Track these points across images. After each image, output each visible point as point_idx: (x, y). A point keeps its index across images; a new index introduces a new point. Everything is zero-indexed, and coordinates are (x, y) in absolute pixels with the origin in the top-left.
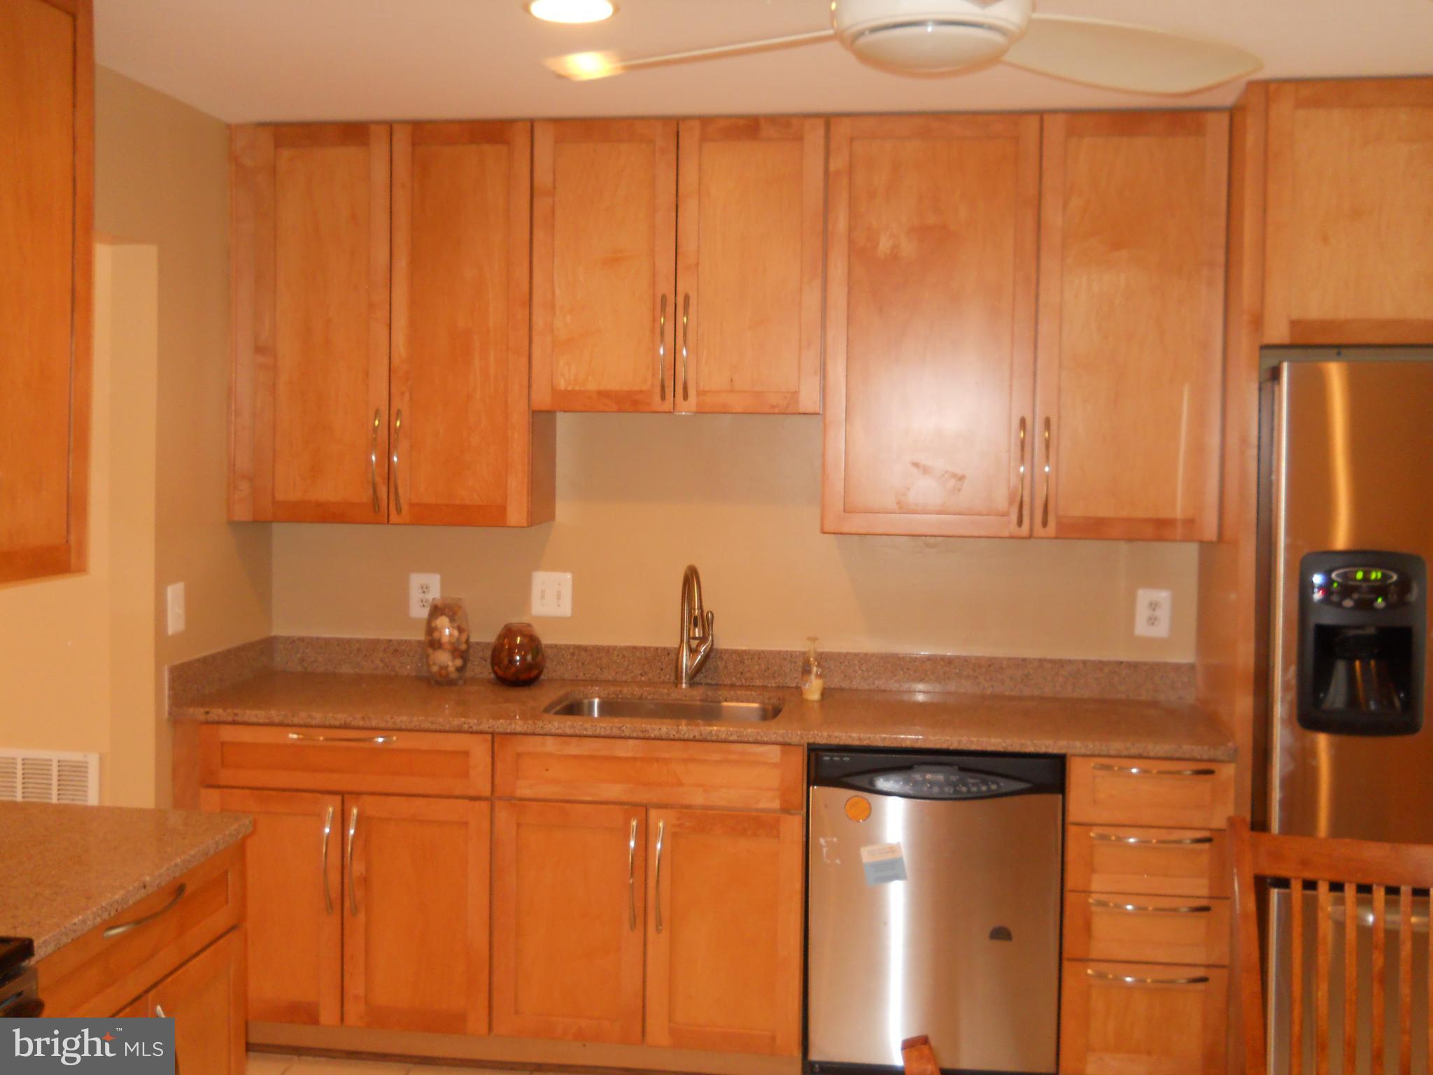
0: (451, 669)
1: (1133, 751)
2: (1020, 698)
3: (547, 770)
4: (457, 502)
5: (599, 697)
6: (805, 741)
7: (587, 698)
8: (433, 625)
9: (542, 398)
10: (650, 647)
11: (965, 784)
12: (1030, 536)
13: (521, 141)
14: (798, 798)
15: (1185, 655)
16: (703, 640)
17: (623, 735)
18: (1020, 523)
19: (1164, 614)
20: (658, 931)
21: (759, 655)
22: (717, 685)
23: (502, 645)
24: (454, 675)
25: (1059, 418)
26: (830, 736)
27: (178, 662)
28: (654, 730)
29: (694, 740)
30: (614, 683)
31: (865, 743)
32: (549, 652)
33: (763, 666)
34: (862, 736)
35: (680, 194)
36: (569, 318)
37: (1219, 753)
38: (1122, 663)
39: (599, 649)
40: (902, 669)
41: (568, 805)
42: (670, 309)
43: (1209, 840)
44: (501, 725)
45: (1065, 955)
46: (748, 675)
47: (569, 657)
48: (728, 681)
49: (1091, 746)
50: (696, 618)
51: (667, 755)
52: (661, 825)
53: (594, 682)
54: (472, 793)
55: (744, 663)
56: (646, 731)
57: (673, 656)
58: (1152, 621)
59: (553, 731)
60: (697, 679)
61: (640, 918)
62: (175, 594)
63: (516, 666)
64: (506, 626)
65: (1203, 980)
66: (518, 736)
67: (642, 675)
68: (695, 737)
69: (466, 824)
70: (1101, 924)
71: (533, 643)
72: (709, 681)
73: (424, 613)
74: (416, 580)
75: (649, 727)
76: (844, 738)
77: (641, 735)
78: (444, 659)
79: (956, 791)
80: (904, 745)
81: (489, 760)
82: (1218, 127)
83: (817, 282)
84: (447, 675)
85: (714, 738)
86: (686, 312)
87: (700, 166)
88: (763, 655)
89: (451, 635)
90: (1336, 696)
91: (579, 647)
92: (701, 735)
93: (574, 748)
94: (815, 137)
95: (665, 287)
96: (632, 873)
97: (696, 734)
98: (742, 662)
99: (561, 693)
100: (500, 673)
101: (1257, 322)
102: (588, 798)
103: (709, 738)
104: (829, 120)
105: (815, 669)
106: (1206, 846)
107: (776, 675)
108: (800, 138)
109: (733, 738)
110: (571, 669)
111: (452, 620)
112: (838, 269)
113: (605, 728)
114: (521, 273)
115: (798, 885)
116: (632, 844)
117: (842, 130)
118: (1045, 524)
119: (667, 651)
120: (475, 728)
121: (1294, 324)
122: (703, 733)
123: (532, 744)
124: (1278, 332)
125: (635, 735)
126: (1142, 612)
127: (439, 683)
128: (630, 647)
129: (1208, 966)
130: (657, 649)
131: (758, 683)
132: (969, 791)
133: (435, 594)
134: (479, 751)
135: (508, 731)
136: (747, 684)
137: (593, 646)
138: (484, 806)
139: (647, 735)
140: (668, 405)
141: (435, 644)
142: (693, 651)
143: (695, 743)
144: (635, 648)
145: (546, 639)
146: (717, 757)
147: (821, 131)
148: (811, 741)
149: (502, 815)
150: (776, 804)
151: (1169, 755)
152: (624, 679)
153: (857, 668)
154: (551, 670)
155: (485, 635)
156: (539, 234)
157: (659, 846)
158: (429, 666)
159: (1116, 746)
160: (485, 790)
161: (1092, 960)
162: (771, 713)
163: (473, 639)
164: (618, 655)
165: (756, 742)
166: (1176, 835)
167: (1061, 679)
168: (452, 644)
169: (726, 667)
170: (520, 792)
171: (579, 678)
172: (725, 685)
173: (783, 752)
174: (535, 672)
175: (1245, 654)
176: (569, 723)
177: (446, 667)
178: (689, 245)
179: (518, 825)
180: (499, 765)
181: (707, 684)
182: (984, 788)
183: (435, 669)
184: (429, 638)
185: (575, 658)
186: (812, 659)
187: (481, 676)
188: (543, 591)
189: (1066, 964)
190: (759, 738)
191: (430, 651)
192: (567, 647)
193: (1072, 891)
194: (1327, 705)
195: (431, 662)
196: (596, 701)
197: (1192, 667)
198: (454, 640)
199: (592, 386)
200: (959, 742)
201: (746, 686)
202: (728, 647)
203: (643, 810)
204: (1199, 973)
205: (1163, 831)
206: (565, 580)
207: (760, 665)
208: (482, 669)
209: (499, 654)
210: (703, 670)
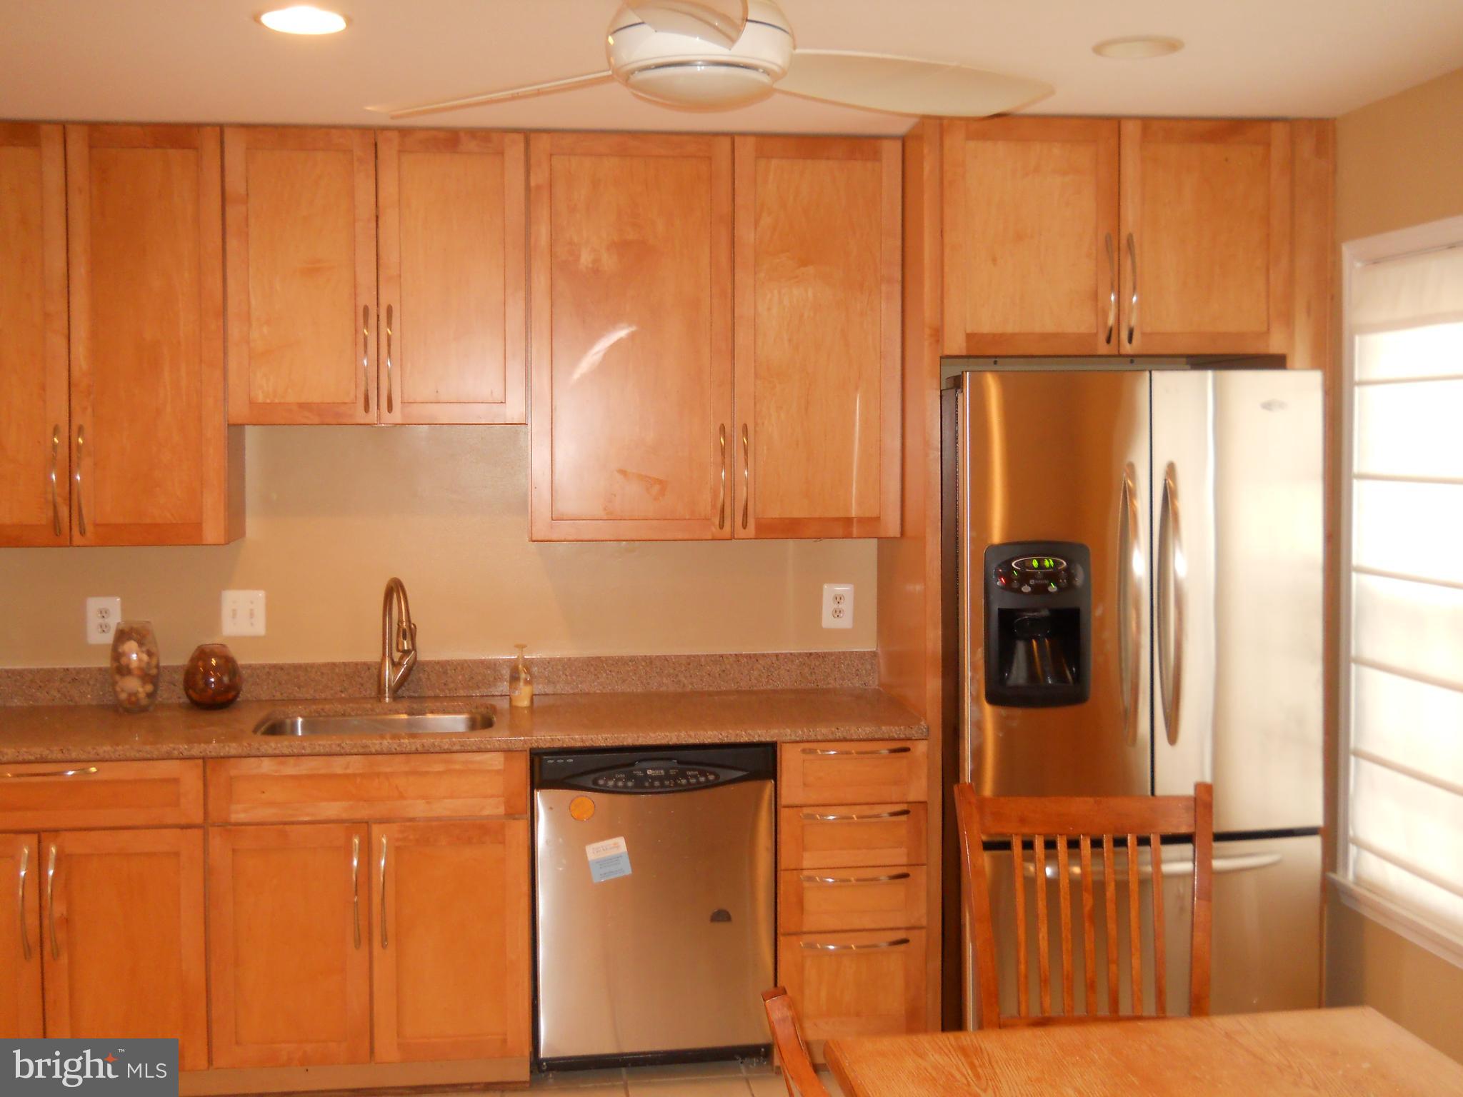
0: (142, 695)
1: (839, 735)
2: (719, 693)
3: (263, 792)
4: (148, 521)
5: (301, 716)
6: (527, 747)
7: (288, 717)
8: (120, 650)
9: (238, 410)
10: (349, 663)
11: (686, 777)
12: (732, 538)
13: (211, 147)
14: (524, 802)
15: (868, 643)
16: (406, 653)
17: (342, 751)
18: (721, 526)
19: (847, 606)
20: (384, 947)
21: (461, 666)
22: (420, 697)
23: (197, 668)
24: (144, 701)
25: (756, 424)
26: (552, 739)
28: (375, 744)
29: (417, 752)
30: (314, 701)
31: (588, 744)
32: (245, 673)
33: (466, 676)
34: (584, 737)
35: (380, 204)
36: (265, 330)
37: (914, 732)
38: (811, 654)
39: (297, 667)
40: (605, 672)
41: (287, 827)
42: (373, 321)
43: (906, 812)
44: (213, 748)
45: (780, 930)
46: (452, 686)
47: (264, 677)
48: (431, 693)
49: (800, 733)
50: (404, 631)
51: (388, 770)
52: (384, 841)
53: (296, 701)
54: (183, 821)
55: (447, 674)
56: (366, 746)
57: (375, 671)
58: (837, 613)
59: (270, 751)
60: (400, 692)
61: (364, 936)
63: (211, 688)
64: (199, 647)
65: (905, 941)
66: (232, 759)
67: (342, 692)
68: (417, 749)
69: (177, 854)
70: (813, 899)
71: (228, 664)
72: (412, 694)
73: (109, 638)
74: (94, 604)
75: (369, 742)
76: (567, 740)
77: (361, 750)
78: (133, 685)
79: (676, 784)
80: (625, 743)
81: (201, 786)
82: (891, 152)
83: (522, 294)
84: (138, 700)
85: (437, 749)
86: (389, 324)
87: (400, 180)
88: (466, 665)
89: (140, 660)
90: (1018, 674)
91: (274, 667)
92: (423, 746)
93: (291, 768)
94: (515, 151)
95: (366, 298)
96: (356, 890)
97: (418, 746)
98: (445, 673)
99: (262, 714)
100: (195, 696)
101: (938, 334)
102: (307, 819)
103: (432, 750)
104: (528, 135)
105: (523, 676)
106: (904, 818)
107: (480, 685)
108: (500, 153)
109: (457, 748)
110: (268, 688)
111: (141, 644)
112: (541, 282)
113: (324, 746)
114: (214, 283)
115: (525, 887)
116: (355, 863)
117: (542, 144)
118: (745, 526)
119: (367, 666)
120: (186, 753)
121: (970, 337)
122: (425, 745)
123: (249, 766)
124: (955, 344)
125: (355, 750)
126: (828, 606)
127: (127, 711)
128: (328, 664)
129: (908, 929)
130: (357, 664)
131: (462, 693)
132: (689, 783)
133: (115, 620)
134: (191, 779)
135: (222, 754)
136: (451, 695)
137: (290, 665)
138: (197, 833)
139: (367, 750)
140: (372, 417)
141: (122, 669)
142: (396, 665)
143: (418, 755)
144: (334, 665)
145: (242, 660)
146: (439, 768)
147: (522, 146)
148: (535, 745)
149: (216, 842)
150: (501, 810)
151: (870, 736)
152: (323, 696)
153: (561, 673)
154: (247, 692)
155: (177, 657)
156: (232, 244)
157: (383, 863)
158: (115, 693)
159: (823, 731)
160: (198, 817)
161: (805, 933)
162: (483, 722)
163: (162, 664)
164: (316, 672)
165: (479, 751)
166: (877, 810)
167: (756, 673)
168: (141, 669)
169: (428, 679)
170: (235, 817)
171: (276, 698)
172: (429, 697)
173: (506, 759)
174: (233, 693)
175: (933, 639)
176: (286, 743)
177: (135, 694)
178: (391, 257)
179: (234, 851)
180: (212, 791)
181: (410, 697)
182: (702, 779)
183: (123, 696)
184: (115, 665)
185: (271, 677)
186: (520, 666)
187: (170, 701)
188: (234, 611)
189: (781, 939)
190: (482, 746)
191: (117, 677)
192: (263, 667)
193: (786, 870)
194: (1011, 682)
195: (118, 689)
196: (300, 720)
197: (874, 654)
198: (144, 665)
199: (292, 398)
200: (678, 737)
201: (450, 697)
202: (427, 659)
203: (363, 826)
204: (901, 935)
205: (865, 807)
206: (256, 599)
207: (463, 675)
208: (174, 694)
209: (192, 676)
210: (406, 684)
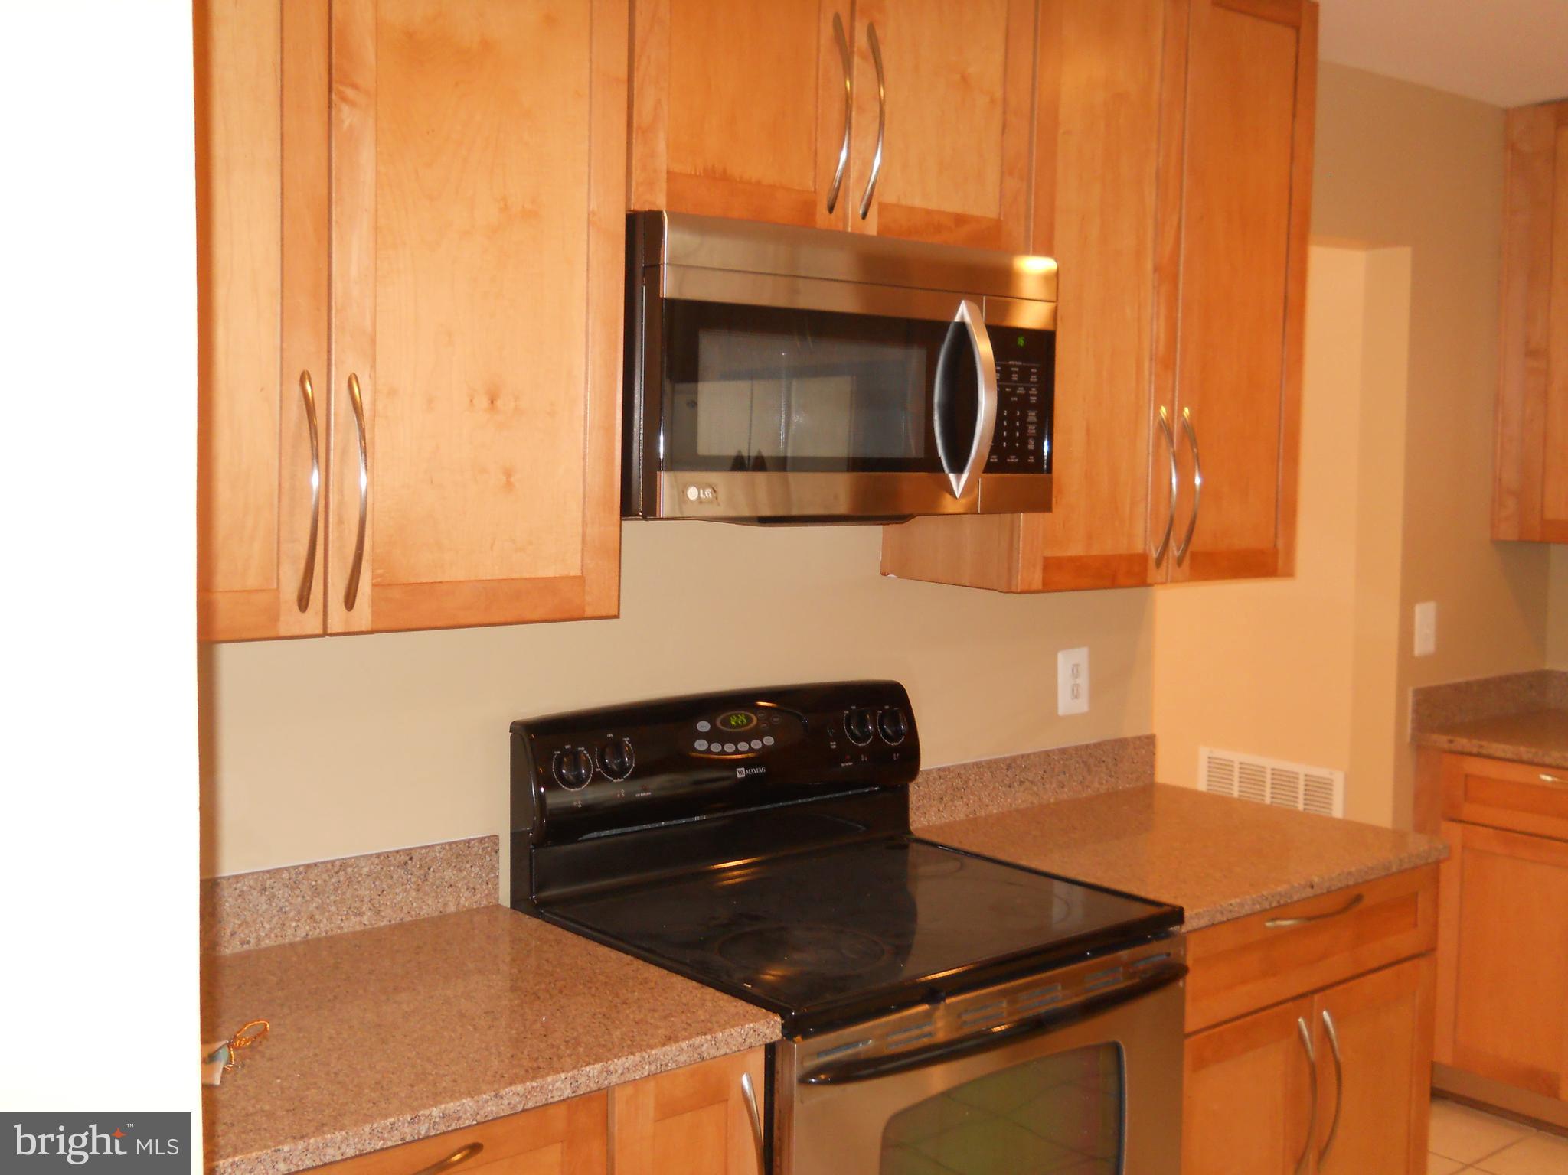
27: (1424, 685)
62: (1425, 615)
